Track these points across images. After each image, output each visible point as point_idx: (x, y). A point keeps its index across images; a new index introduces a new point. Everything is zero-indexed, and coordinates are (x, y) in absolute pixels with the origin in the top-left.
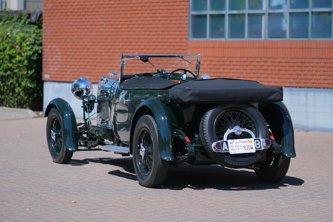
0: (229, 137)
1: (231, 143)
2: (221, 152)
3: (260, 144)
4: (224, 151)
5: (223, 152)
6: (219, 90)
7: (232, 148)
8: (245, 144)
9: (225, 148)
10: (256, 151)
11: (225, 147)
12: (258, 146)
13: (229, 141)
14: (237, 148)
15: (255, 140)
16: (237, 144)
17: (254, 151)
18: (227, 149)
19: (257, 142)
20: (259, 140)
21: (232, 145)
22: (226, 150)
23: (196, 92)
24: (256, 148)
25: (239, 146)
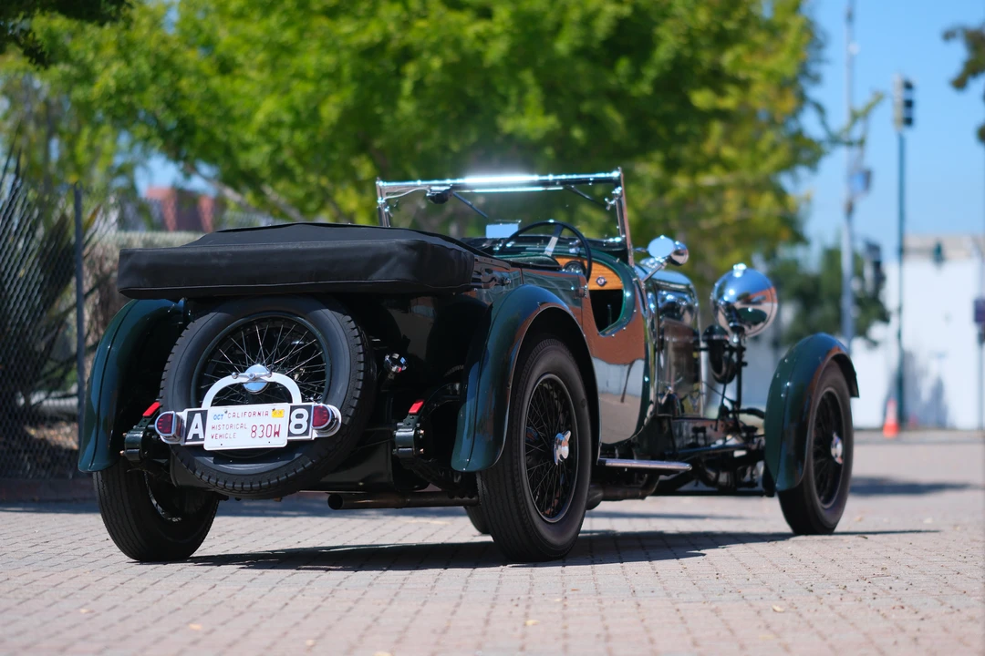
0: (218, 401)
1: (216, 417)
2: (181, 445)
3: (309, 421)
4: (190, 440)
5: (187, 443)
7: (214, 432)
8: (258, 421)
9: (196, 432)
10: (289, 441)
11: (197, 427)
12: (298, 426)
13: (214, 411)
14: (231, 431)
15: (293, 409)
16: (234, 421)
17: (281, 442)
18: (201, 436)
19: (299, 416)
20: (309, 408)
21: (216, 423)
22: (196, 437)
24: (290, 434)
25: (239, 426)
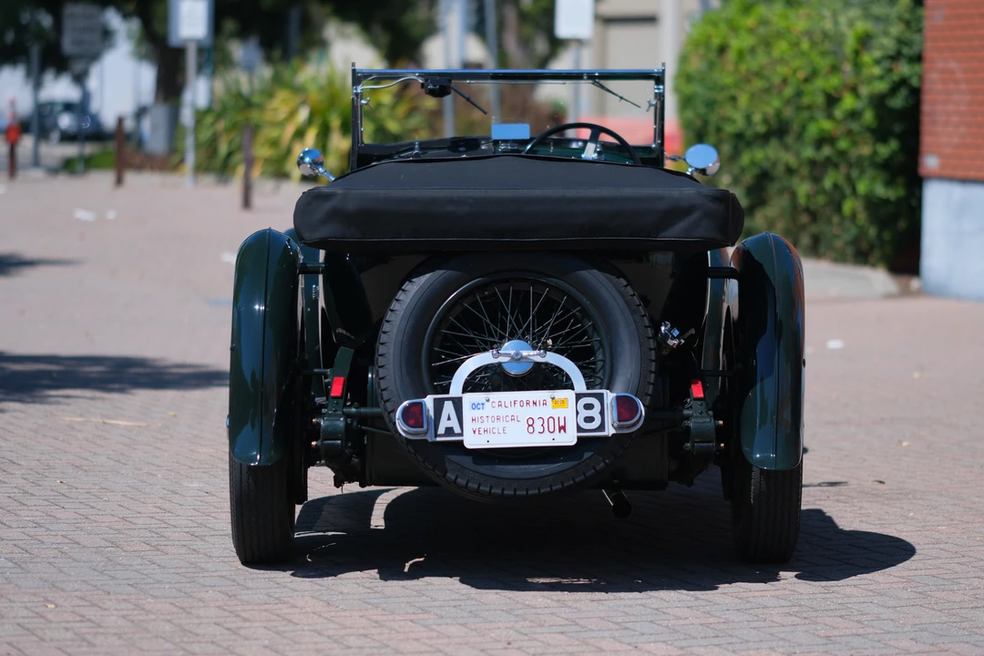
0: (472, 385)
1: (475, 406)
2: (430, 440)
3: (602, 413)
4: (441, 436)
5: (438, 439)
6: (451, 201)
7: (476, 425)
8: (536, 412)
9: (449, 424)
10: (579, 438)
11: (449, 419)
12: (589, 419)
13: (469, 398)
14: (499, 425)
15: (579, 397)
16: (502, 412)
17: (569, 439)
18: (457, 430)
19: (589, 407)
20: (600, 397)
21: (477, 413)
22: (449, 431)
23: (351, 206)
24: (579, 429)
25: (509, 419)
